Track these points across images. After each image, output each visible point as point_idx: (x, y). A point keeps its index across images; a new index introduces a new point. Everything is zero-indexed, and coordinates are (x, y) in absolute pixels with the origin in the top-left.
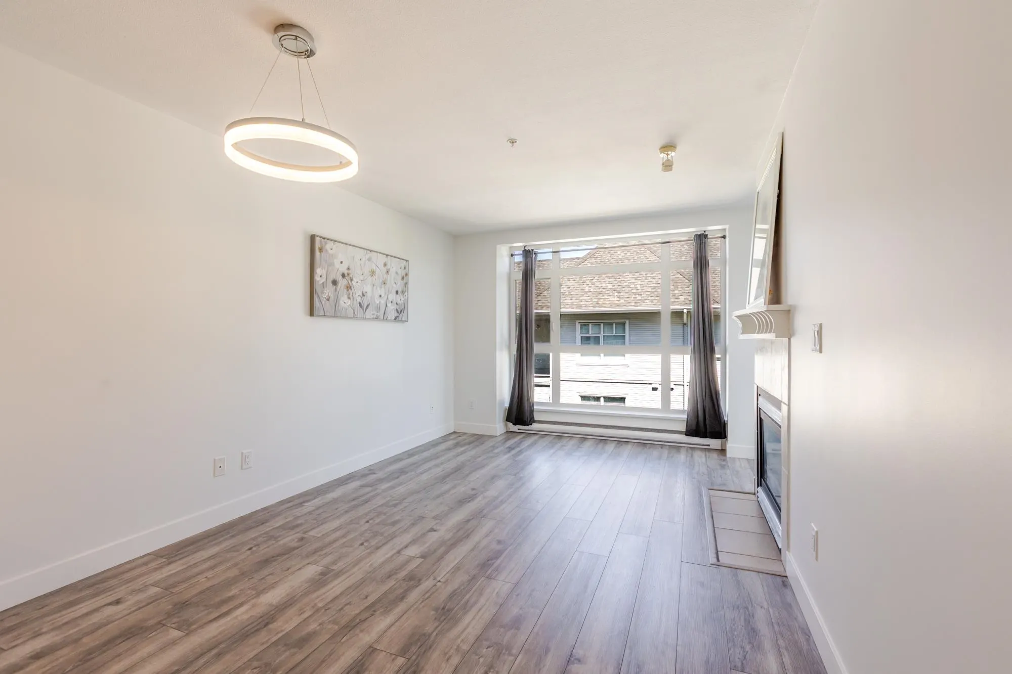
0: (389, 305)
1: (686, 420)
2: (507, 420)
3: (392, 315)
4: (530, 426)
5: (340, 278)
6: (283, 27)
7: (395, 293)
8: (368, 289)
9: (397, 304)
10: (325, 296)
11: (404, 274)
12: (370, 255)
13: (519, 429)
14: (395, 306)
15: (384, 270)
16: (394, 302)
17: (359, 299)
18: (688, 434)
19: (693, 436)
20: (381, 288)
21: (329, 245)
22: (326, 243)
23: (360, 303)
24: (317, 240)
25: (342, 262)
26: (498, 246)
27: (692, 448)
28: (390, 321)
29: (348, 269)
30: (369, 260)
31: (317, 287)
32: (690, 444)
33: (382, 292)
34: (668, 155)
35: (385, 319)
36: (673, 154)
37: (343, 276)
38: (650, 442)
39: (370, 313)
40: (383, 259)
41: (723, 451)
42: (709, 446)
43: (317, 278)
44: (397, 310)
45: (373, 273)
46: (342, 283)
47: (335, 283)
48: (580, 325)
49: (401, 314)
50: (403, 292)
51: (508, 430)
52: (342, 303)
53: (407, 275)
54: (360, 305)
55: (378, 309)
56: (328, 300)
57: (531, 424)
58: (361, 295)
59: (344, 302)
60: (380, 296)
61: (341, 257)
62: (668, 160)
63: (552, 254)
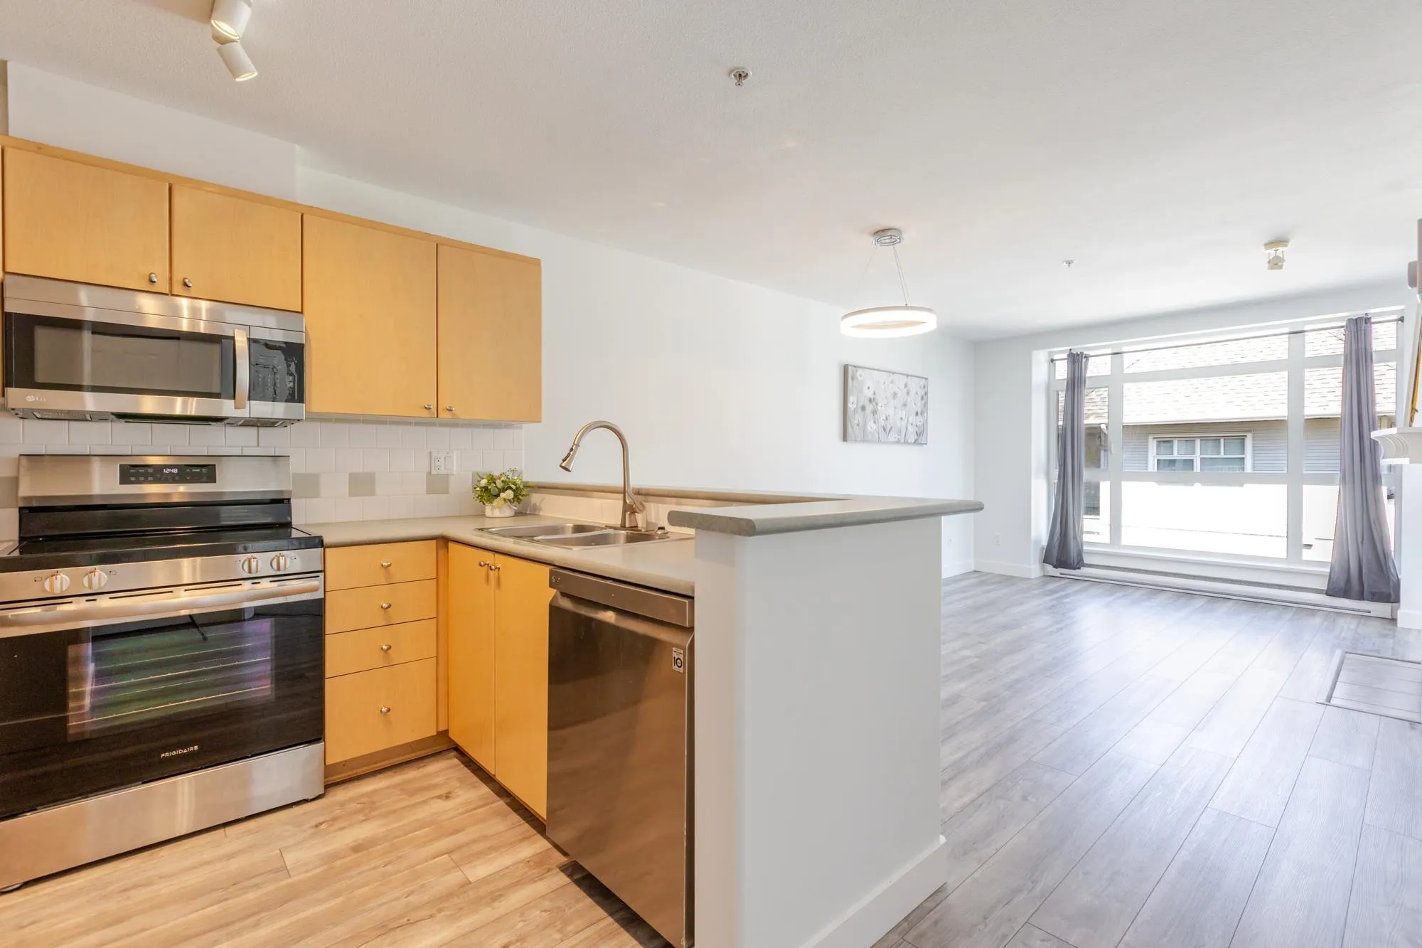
0: (910, 427)
1: (1328, 574)
2: (1044, 562)
3: (912, 438)
4: (1078, 570)
5: (867, 403)
6: (880, 233)
7: (915, 414)
8: (891, 412)
9: (917, 426)
10: (856, 422)
11: (923, 393)
12: (893, 377)
13: (1061, 574)
14: (916, 429)
15: (905, 390)
16: (914, 424)
17: (883, 423)
18: (1331, 593)
19: (1339, 597)
20: (902, 410)
21: (860, 372)
22: (856, 372)
23: (883, 427)
24: (850, 369)
25: (869, 388)
26: (1035, 353)
27: (1338, 613)
28: (910, 444)
29: (874, 393)
30: (892, 382)
31: (850, 413)
32: (1335, 608)
33: (903, 414)
34: (1276, 250)
35: (906, 443)
36: (1284, 249)
37: (870, 401)
38: (1263, 601)
39: (893, 437)
40: (903, 379)
41: (1393, 620)
42: (1369, 612)
43: (850, 405)
44: (916, 432)
45: (895, 395)
46: (869, 408)
47: (863, 408)
48: (1155, 441)
49: (920, 438)
50: (922, 413)
51: (1046, 574)
52: (869, 427)
53: (926, 394)
54: (884, 429)
55: (900, 431)
56: (858, 425)
57: (1079, 568)
58: (884, 418)
59: (871, 426)
60: (901, 419)
61: (868, 383)
62: (1276, 257)
63: (1110, 356)
